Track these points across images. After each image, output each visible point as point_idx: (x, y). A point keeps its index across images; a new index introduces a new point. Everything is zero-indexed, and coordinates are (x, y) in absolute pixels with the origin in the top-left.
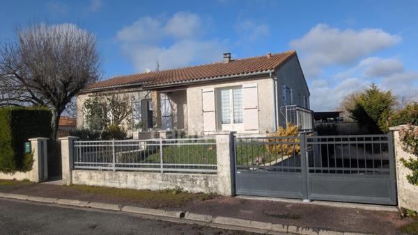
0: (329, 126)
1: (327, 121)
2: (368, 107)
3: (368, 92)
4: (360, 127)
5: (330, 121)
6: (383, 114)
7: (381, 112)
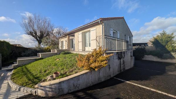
0: (142, 48)
1: (141, 46)
2: (161, 40)
3: (161, 34)
4: (156, 48)
5: (143, 46)
6: (169, 43)
7: (168, 42)
